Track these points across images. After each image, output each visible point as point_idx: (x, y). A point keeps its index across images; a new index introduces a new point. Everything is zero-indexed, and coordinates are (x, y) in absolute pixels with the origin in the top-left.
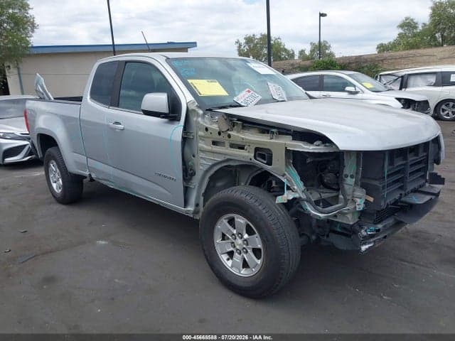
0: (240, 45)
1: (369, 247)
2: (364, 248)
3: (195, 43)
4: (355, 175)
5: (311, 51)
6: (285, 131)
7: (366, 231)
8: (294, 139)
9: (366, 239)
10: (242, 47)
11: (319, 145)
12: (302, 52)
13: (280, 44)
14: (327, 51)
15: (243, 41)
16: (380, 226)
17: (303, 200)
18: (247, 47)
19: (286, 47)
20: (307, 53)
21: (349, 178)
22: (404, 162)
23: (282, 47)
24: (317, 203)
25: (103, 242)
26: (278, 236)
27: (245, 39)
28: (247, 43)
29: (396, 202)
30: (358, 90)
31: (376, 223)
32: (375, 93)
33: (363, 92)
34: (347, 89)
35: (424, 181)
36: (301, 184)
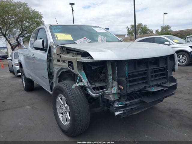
0: (129, 29)
1: (120, 113)
2: (117, 113)
3: (109, 28)
4: (112, 74)
5: (161, 30)
6: (80, 53)
7: (117, 104)
8: (82, 56)
9: (118, 109)
10: (130, 29)
11: (88, 58)
12: (157, 31)
13: (146, 28)
14: (169, 30)
15: (130, 27)
16: (127, 102)
17: (87, 87)
18: (132, 29)
19: (149, 29)
20: (160, 31)
21: (110, 76)
22: (147, 69)
23: (147, 29)
24: (94, 89)
25: (28, 107)
26: (74, 105)
27: (131, 26)
28: (132, 28)
29: (141, 90)
30: (170, 43)
31: (126, 101)
32: (179, 45)
33: (173, 44)
34: (166, 43)
35: (166, 81)
36: (87, 79)
